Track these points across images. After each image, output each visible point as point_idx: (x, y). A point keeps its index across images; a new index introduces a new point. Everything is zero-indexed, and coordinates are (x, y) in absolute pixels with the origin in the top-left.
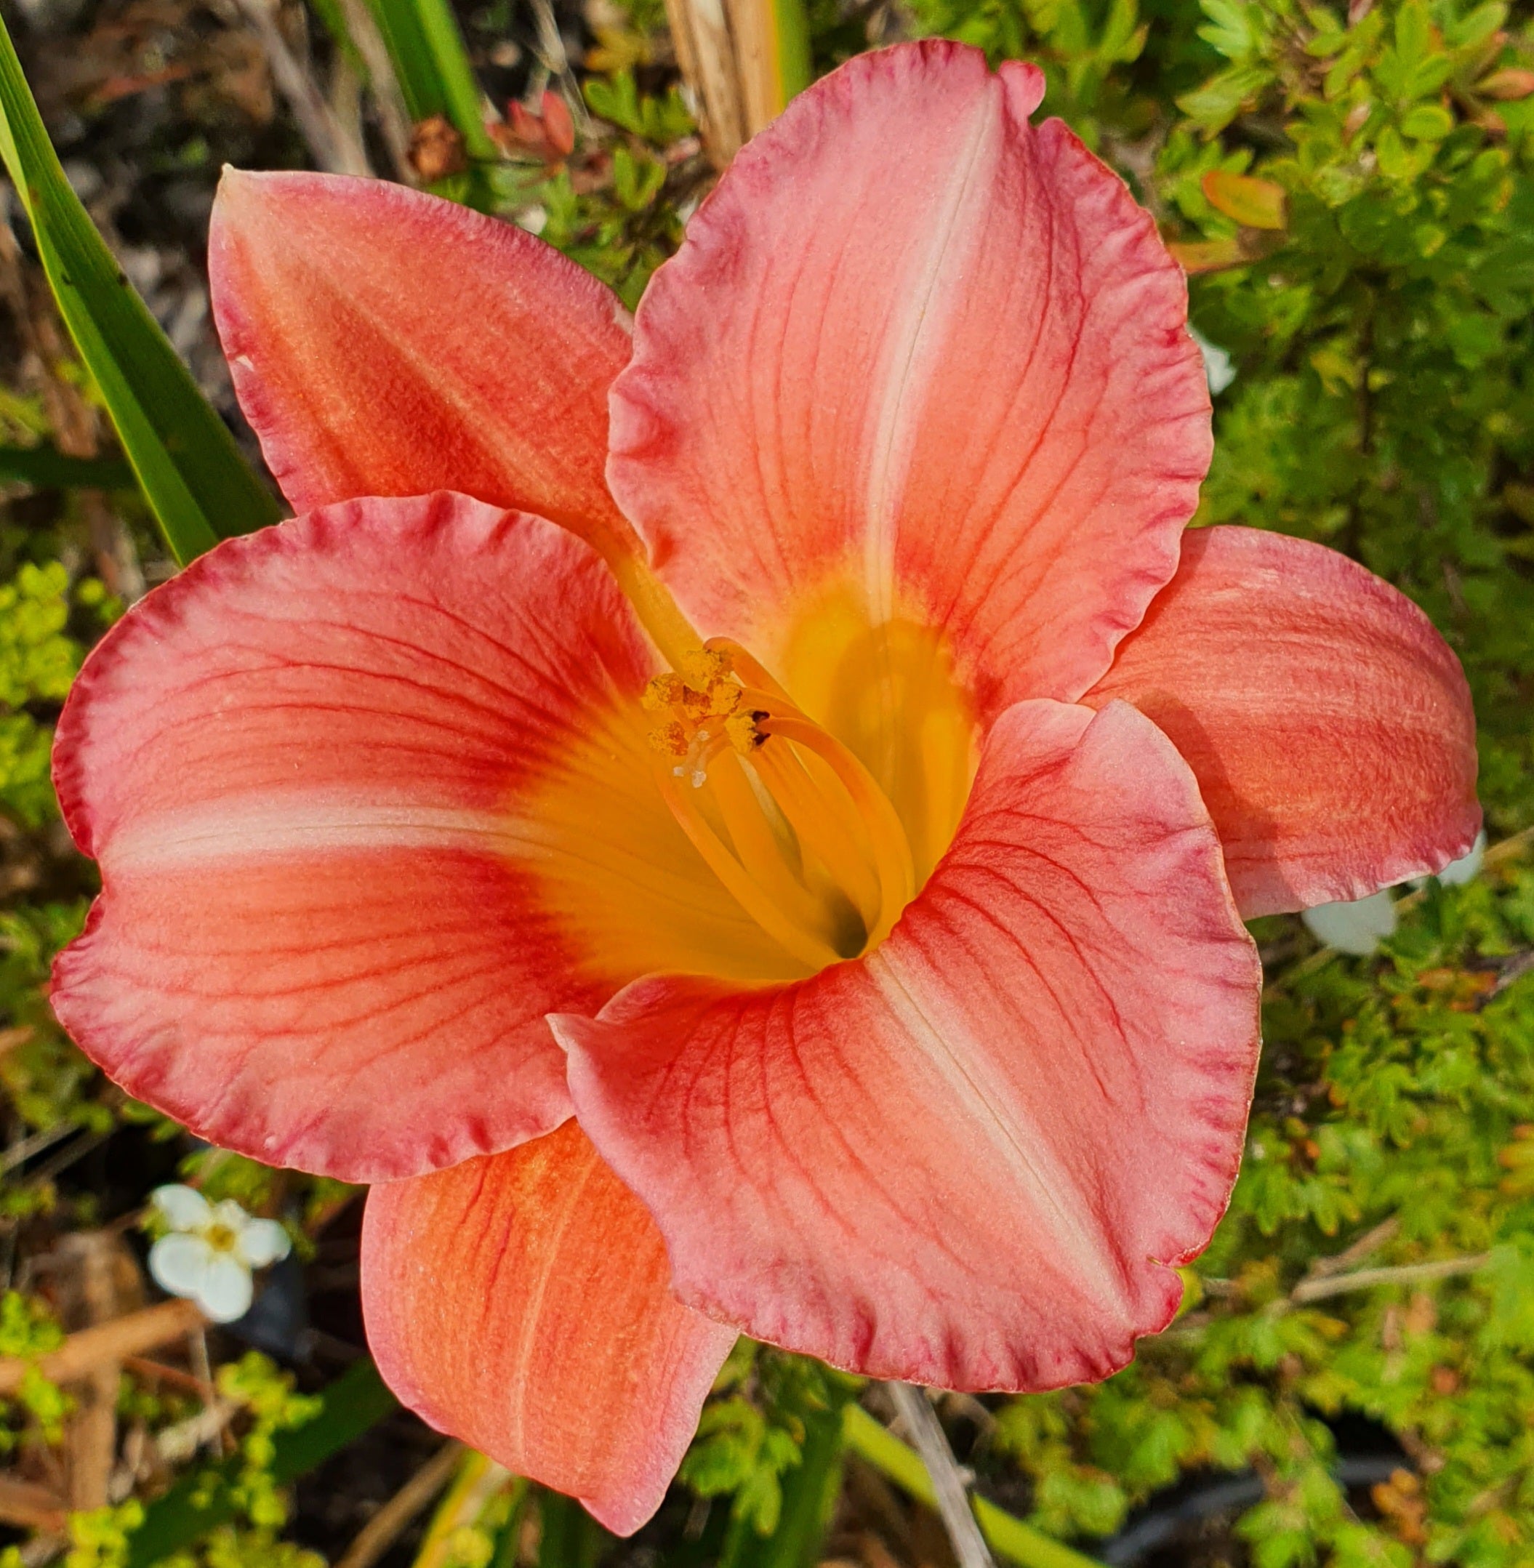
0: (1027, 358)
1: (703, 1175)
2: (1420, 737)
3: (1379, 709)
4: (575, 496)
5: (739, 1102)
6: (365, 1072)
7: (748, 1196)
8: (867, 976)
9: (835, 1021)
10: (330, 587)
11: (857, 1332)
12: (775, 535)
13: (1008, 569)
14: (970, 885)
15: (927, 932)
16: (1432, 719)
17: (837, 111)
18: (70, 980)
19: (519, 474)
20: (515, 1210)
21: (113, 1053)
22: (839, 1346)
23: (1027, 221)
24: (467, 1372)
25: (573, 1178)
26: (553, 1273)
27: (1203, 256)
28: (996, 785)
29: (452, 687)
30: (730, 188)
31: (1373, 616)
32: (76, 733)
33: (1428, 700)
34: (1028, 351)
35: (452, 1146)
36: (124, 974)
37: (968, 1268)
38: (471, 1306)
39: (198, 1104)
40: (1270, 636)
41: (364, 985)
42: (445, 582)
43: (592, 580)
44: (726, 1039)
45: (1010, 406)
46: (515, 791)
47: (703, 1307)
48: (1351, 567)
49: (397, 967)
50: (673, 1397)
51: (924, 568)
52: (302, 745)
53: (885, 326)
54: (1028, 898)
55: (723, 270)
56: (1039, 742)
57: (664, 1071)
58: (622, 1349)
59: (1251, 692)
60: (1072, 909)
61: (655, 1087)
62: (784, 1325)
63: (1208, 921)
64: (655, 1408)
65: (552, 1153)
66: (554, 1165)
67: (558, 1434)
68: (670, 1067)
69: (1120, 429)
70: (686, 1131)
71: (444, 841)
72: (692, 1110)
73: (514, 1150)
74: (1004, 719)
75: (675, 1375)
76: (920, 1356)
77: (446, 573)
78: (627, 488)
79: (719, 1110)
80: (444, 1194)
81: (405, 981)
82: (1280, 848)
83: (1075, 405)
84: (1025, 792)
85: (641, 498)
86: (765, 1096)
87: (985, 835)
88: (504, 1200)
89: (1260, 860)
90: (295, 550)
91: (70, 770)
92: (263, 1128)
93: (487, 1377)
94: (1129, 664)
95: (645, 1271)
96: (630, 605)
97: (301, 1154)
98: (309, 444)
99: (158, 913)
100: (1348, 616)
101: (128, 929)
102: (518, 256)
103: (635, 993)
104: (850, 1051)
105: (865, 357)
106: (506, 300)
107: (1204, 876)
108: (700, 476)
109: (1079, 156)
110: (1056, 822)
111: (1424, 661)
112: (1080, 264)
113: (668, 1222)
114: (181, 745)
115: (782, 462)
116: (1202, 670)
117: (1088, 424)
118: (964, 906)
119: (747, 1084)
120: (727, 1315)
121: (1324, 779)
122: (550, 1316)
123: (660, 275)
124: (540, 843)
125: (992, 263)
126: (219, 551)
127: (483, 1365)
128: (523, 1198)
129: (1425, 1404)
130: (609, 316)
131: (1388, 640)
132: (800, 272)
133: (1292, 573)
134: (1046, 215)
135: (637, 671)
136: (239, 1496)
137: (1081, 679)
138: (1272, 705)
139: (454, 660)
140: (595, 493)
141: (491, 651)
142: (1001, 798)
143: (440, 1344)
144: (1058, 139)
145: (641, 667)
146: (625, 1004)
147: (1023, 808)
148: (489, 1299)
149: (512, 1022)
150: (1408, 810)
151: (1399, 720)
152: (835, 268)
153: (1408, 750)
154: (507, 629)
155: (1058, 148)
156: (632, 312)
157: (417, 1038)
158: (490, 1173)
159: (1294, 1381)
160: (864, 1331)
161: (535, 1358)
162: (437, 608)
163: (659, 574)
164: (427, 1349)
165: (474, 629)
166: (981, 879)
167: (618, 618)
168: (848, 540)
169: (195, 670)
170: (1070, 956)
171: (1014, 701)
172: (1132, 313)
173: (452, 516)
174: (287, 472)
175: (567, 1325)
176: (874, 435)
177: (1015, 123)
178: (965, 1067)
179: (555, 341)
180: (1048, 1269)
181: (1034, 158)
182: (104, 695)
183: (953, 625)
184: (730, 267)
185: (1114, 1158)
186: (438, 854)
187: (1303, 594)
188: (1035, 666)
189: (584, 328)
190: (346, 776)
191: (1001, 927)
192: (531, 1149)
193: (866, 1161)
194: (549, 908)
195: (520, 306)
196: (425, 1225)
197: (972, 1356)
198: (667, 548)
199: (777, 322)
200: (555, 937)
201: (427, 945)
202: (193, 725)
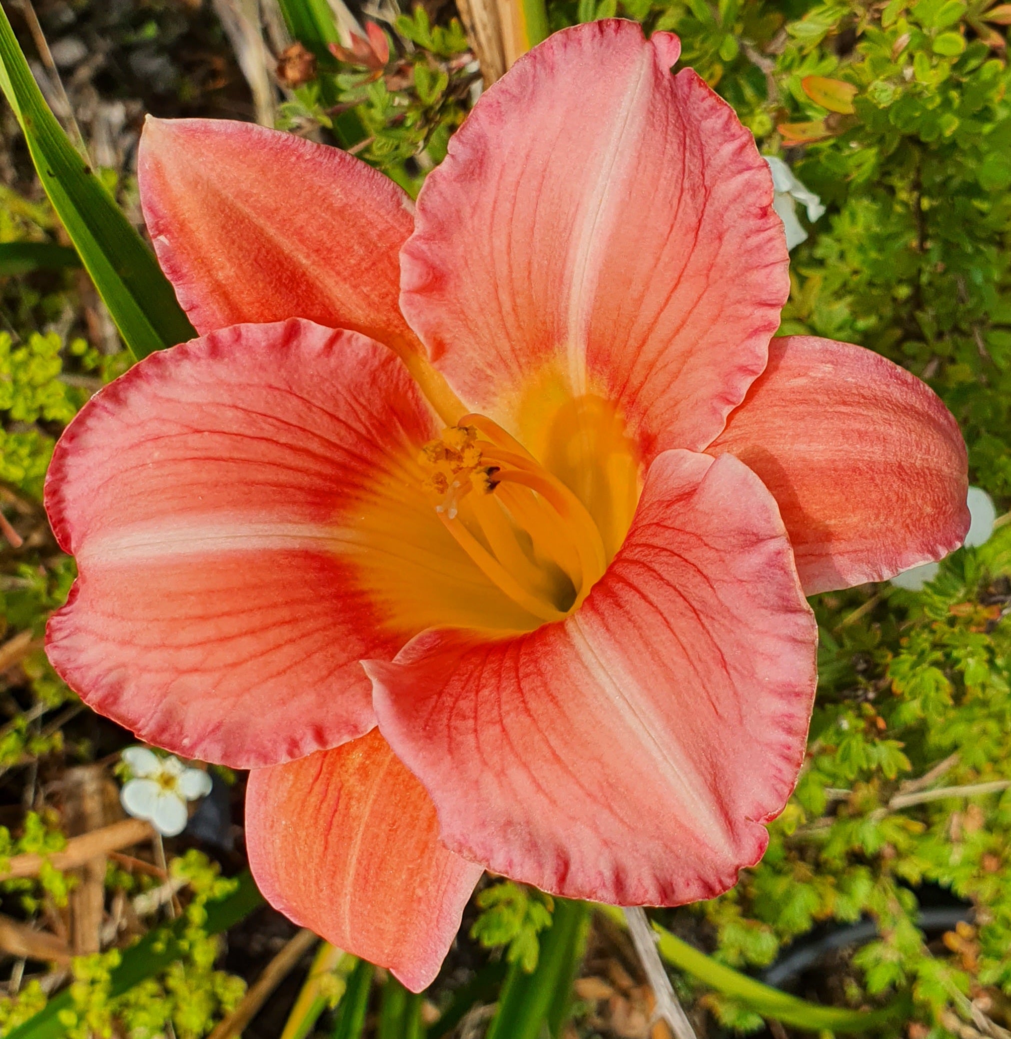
0: (669, 229)
1: (460, 765)
2: (927, 471)
3: (899, 453)
4: (380, 318)
5: (484, 717)
6: (247, 697)
7: (488, 780)
8: (566, 634)
9: (544, 664)
10: (222, 381)
11: (557, 869)
12: (510, 339)
13: (659, 365)
14: (633, 574)
15: (604, 605)
16: (935, 460)
17: (545, 68)
18: (57, 636)
19: (343, 304)
20: (342, 786)
21: (85, 684)
22: (546, 877)
23: (669, 138)
24: (314, 888)
25: (380, 765)
26: (367, 826)
27: (804, 132)
28: (651, 505)
29: (301, 443)
30: (477, 119)
31: (897, 393)
32: (59, 476)
33: (932, 448)
34: (669, 225)
35: (302, 744)
36: (92, 632)
37: (629, 826)
38: (315, 847)
39: (140, 717)
40: (828, 408)
41: (245, 640)
42: (296, 376)
43: (392, 371)
44: (476, 674)
45: (658, 259)
46: (342, 511)
47: (460, 851)
48: (882, 361)
49: (265, 628)
50: (444, 906)
51: (606, 363)
52: (204, 484)
53: (577, 211)
54: (668, 584)
55: (472, 173)
56: (679, 478)
57: (435, 697)
58: (412, 874)
59: (815, 446)
60: (696, 591)
61: (430, 707)
62: (510, 864)
63: (783, 598)
64: (432, 913)
65: (366, 748)
66: (368, 756)
67: (372, 929)
68: (440, 694)
69: (729, 274)
70: (449, 737)
71: (296, 545)
72: (453, 723)
73: (343, 746)
74: (658, 460)
75: (445, 892)
76: (598, 885)
77: (296, 371)
78: (413, 312)
79: (470, 723)
80: (297, 775)
81: (273, 636)
82: (834, 547)
83: (700, 257)
84: (669, 512)
85: (423, 318)
86: (500, 715)
87: (643, 540)
88: (335, 779)
89: (820, 555)
90: (199, 358)
91: (56, 499)
92: (181, 733)
93: (326, 892)
94: (735, 427)
95: (425, 826)
96: (417, 386)
97: (205, 751)
98: (205, 291)
99: (113, 593)
100: (879, 393)
101: (94, 603)
102: (338, 168)
103: (421, 642)
104: (554, 685)
105: (565, 229)
106: (332, 195)
107: (782, 569)
108: (460, 303)
109: (704, 92)
110: (687, 533)
111: (931, 421)
112: (704, 165)
113: (438, 796)
114: (126, 485)
115: (513, 295)
116: (784, 432)
117: (709, 270)
118: (627, 588)
119: (488, 706)
120: (475, 857)
121: (863, 502)
122: (365, 853)
123: (432, 177)
124: (359, 544)
125: (646, 167)
126: (149, 359)
127: (324, 885)
128: (347, 777)
129: (979, 878)
130: (399, 204)
131: (906, 408)
132: (523, 173)
133: (843, 366)
134: (681, 133)
135: (423, 428)
136: (184, 945)
137: (705, 437)
138: (828, 455)
139: (301, 426)
140: (392, 315)
141: (326, 418)
142: (653, 515)
143: (296, 871)
144: (690, 82)
145: (425, 426)
146: (414, 649)
147: (668, 523)
148: (327, 842)
149: (341, 662)
150: (919, 520)
151: (913, 461)
152: (545, 170)
153: (918, 480)
154: (336, 405)
155: (690, 88)
156: (414, 201)
157: (279, 674)
158: (327, 760)
159: (889, 863)
160: (562, 868)
161: (356, 880)
162: (291, 393)
163: (436, 365)
164: (288, 874)
165: (314, 406)
166: (641, 570)
167: (410, 394)
168: (557, 344)
169: (135, 435)
170: (694, 623)
171: (664, 450)
172: (737, 198)
173: (300, 333)
174: (193, 308)
175: (376, 860)
176: (572, 277)
177: (662, 73)
178: (627, 696)
179: (364, 220)
180: (681, 826)
181: (674, 95)
182: (76, 452)
183: (624, 400)
184: (477, 170)
185: (723, 754)
186: (291, 554)
187: (850, 379)
188: (675, 428)
189: (383, 212)
190: (234, 504)
191: (651, 603)
192: (353, 746)
193: (563, 758)
194: (365, 586)
195: (341, 199)
196: (285, 794)
197: (631, 883)
198: (440, 349)
199: (508, 205)
200: (369, 605)
201: (285, 613)
202: (134, 471)
